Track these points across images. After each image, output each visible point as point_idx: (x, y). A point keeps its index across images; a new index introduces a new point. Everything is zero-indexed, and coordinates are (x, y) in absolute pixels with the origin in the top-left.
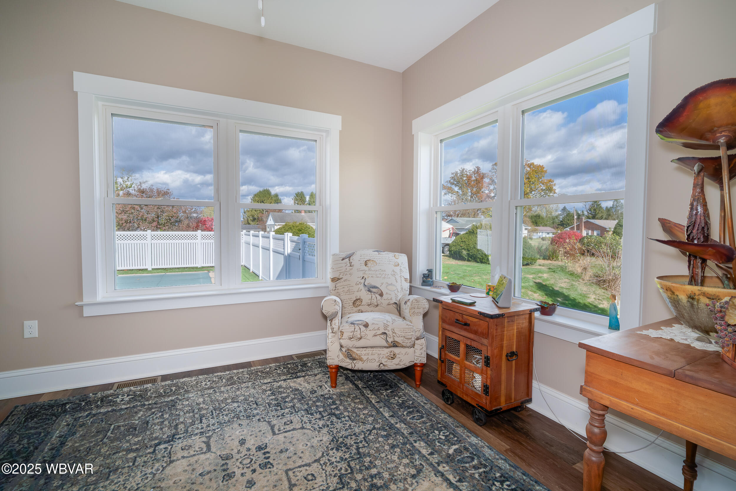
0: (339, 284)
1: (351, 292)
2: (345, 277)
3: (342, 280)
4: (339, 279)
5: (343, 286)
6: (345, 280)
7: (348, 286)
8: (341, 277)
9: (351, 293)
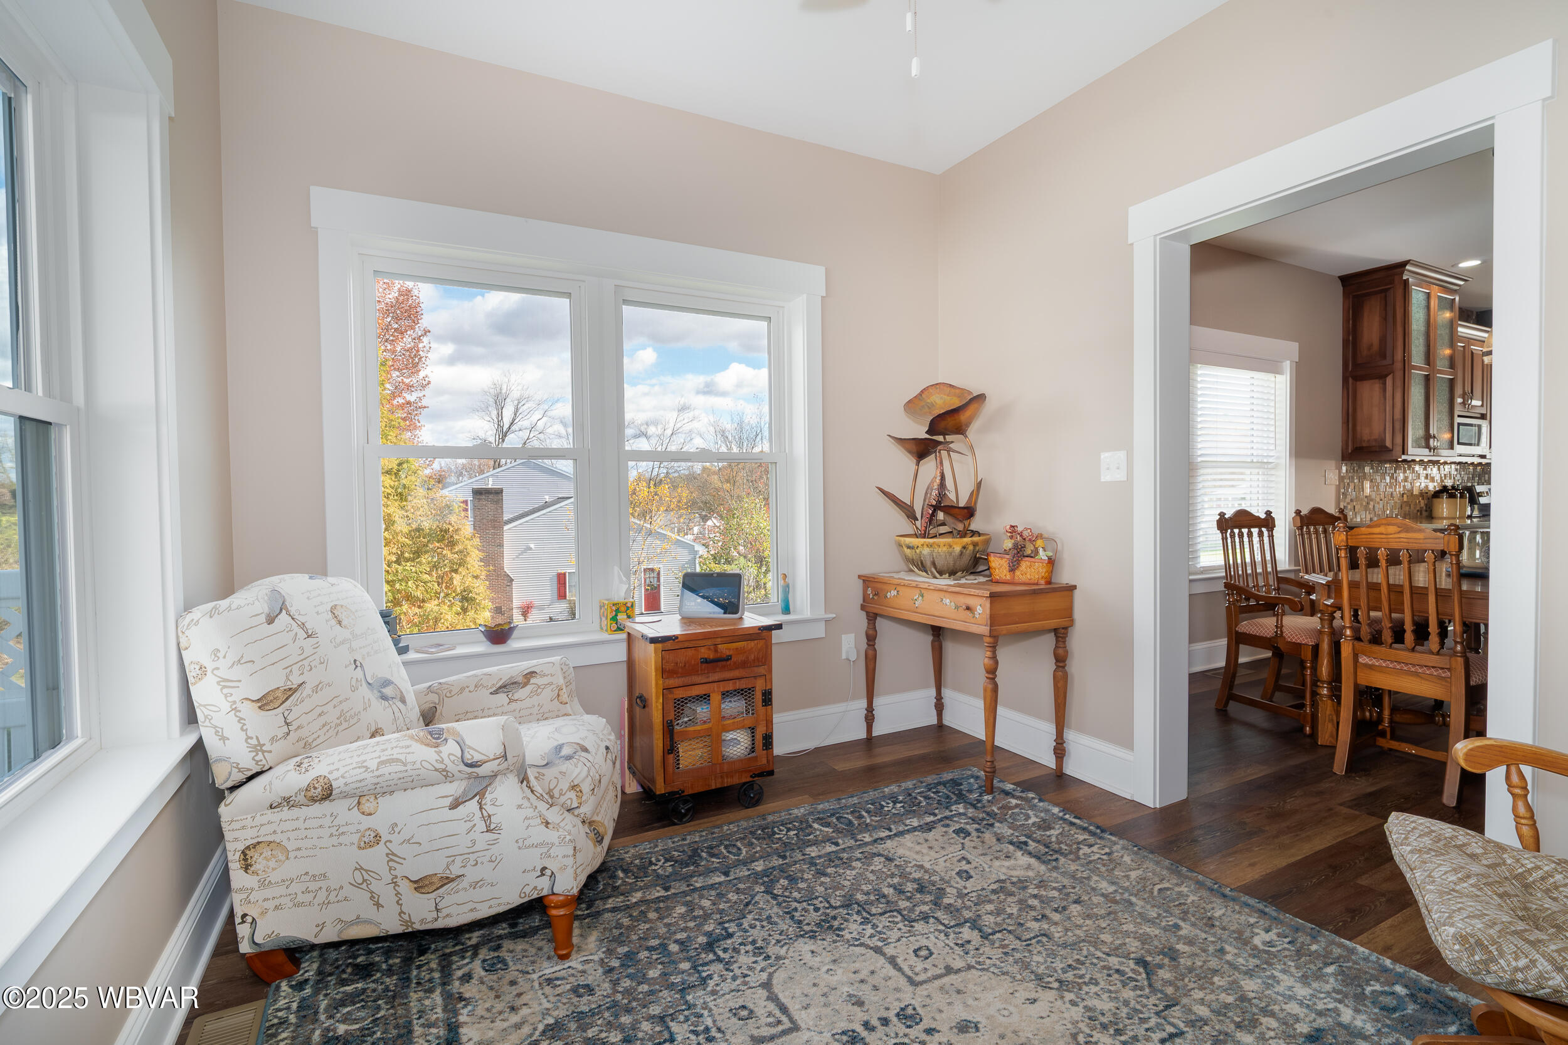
0: (297, 709)
1: (352, 717)
2: (311, 679)
3: (307, 690)
4: (291, 692)
5: (319, 710)
6: (316, 689)
7: (335, 702)
8: (296, 680)
9: (352, 722)
